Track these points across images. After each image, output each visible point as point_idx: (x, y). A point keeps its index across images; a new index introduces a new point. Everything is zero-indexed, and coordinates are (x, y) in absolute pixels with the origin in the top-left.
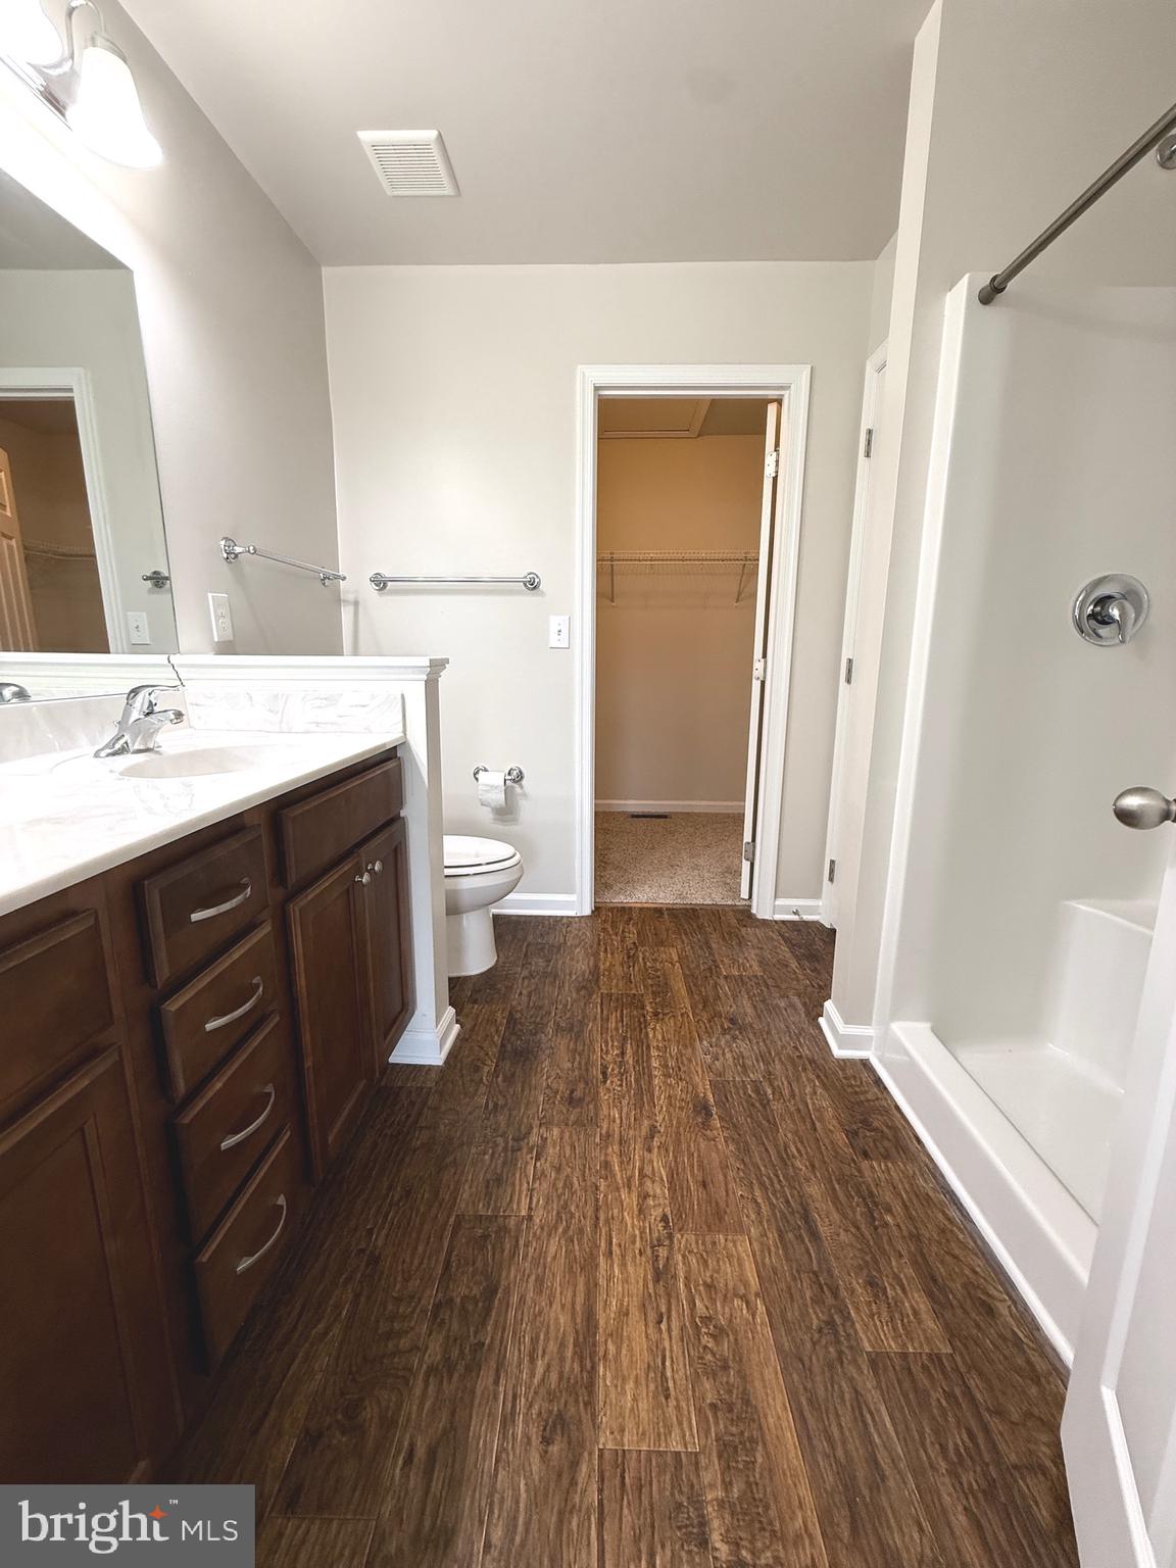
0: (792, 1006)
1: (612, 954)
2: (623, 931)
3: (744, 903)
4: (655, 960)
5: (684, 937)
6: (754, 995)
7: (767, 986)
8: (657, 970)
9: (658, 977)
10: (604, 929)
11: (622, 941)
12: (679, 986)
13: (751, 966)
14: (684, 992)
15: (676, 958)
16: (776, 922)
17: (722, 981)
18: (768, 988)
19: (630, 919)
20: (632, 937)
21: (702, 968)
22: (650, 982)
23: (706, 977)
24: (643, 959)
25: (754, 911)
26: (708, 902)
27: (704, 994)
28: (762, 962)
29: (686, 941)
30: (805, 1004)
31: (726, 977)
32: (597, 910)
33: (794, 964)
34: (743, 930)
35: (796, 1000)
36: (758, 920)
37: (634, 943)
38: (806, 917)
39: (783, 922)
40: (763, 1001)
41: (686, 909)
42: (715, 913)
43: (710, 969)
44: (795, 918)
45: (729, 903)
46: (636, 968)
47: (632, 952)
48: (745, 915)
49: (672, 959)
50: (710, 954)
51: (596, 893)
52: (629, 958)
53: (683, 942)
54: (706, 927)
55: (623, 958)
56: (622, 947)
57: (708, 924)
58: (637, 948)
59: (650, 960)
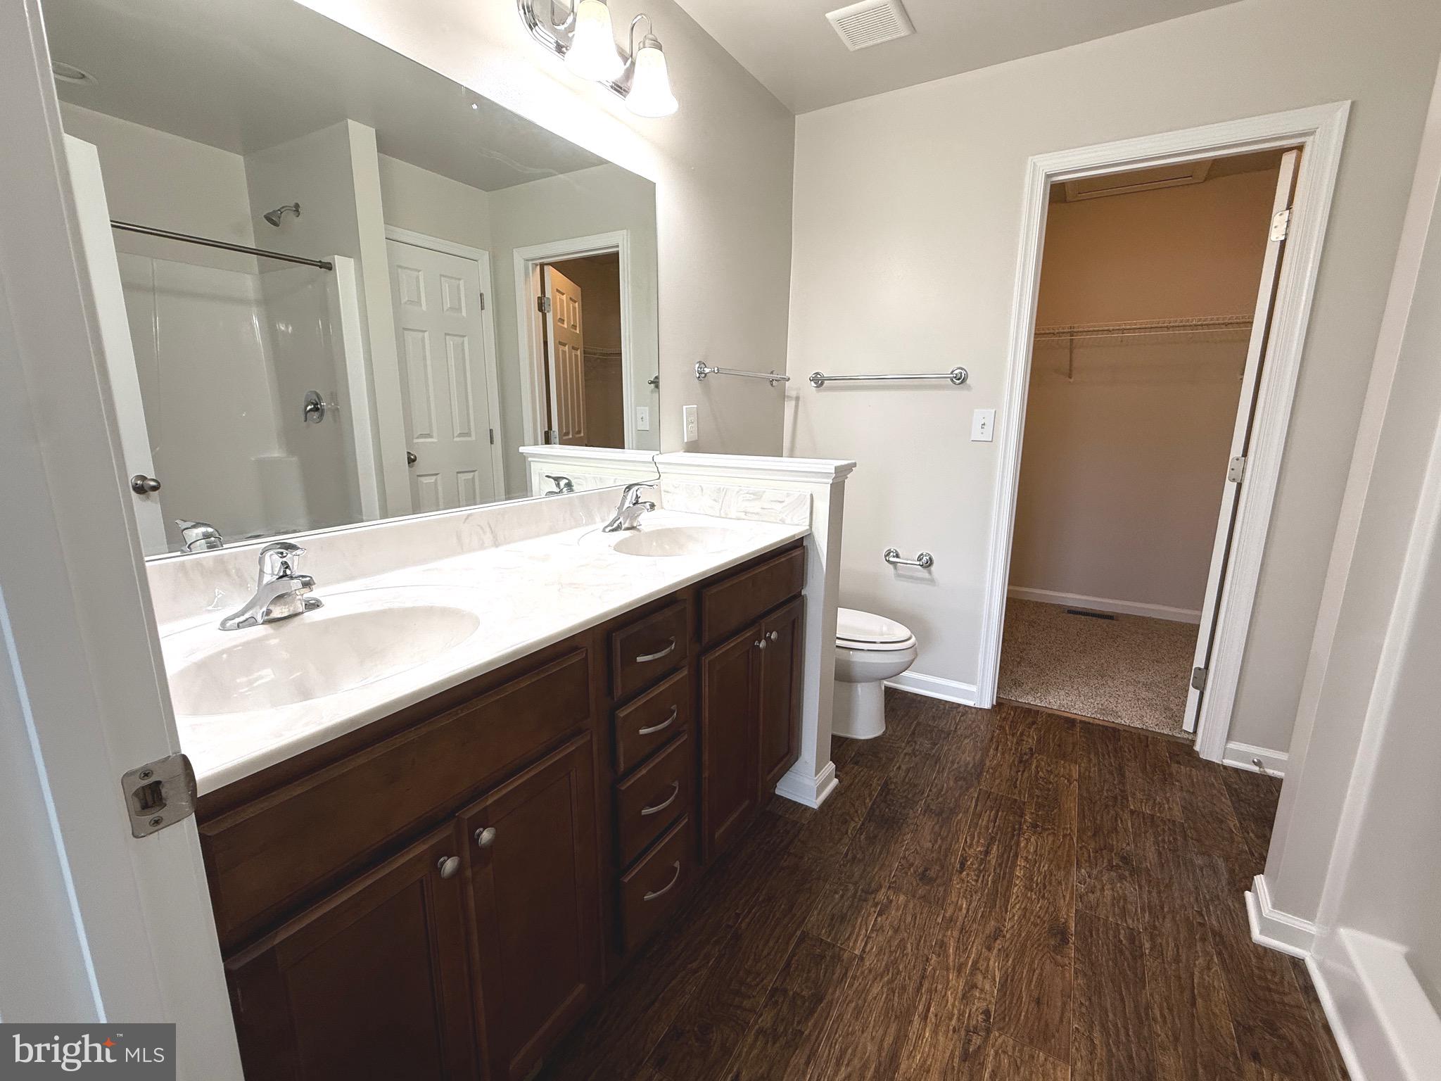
0: (1215, 870)
1: (1003, 754)
2: (1022, 734)
3: (1186, 736)
4: (1049, 772)
5: (1092, 756)
6: (1163, 841)
7: (1185, 837)
8: (1049, 783)
9: (1049, 790)
10: (1001, 728)
11: (1017, 743)
12: (1071, 806)
13: (1169, 808)
14: (1074, 813)
15: (1075, 775)
16: (1225, 767)
17: (1126, 816)
18: (1185, 840)
19: (1034, 723)
20: (1031, 741)
21: (1105, 794)
22: (1037, 792)
23: (1107, 806)
24: (1037, 767)
25: (1197, 748)
26: (1137, 724)
27: (1098, 822)
28: (1187, 808)
29: (1094, 760)
30: (1231, 871)
31: (1132, 812)
32: (999, 705)
33: (1233, 822)
34: (1174, 767)
35: (1221, 863)
36: (1201, 760)
37: (1031, 749)
38: (1270, 772)
39: (1236, 770)
40: (1175, 851)
41: (1106, 728)
42: (1142, 741)
43: (1115, 798)
44: (1256, 769)
45: (1166, 731)
46: (1026, 775)
47: (1025, 757)
48: (1184, 750)
49: (1071, 776)
50: (1120, 782)
51: (1000, 687)
52: (1020, 762)
53: (1090, 760)
54: (1125, 752)
55: (1014, 761)
56: (1016, 749)
57: (1129, 749)
58: (1032, 755)
59: (1045, 771)
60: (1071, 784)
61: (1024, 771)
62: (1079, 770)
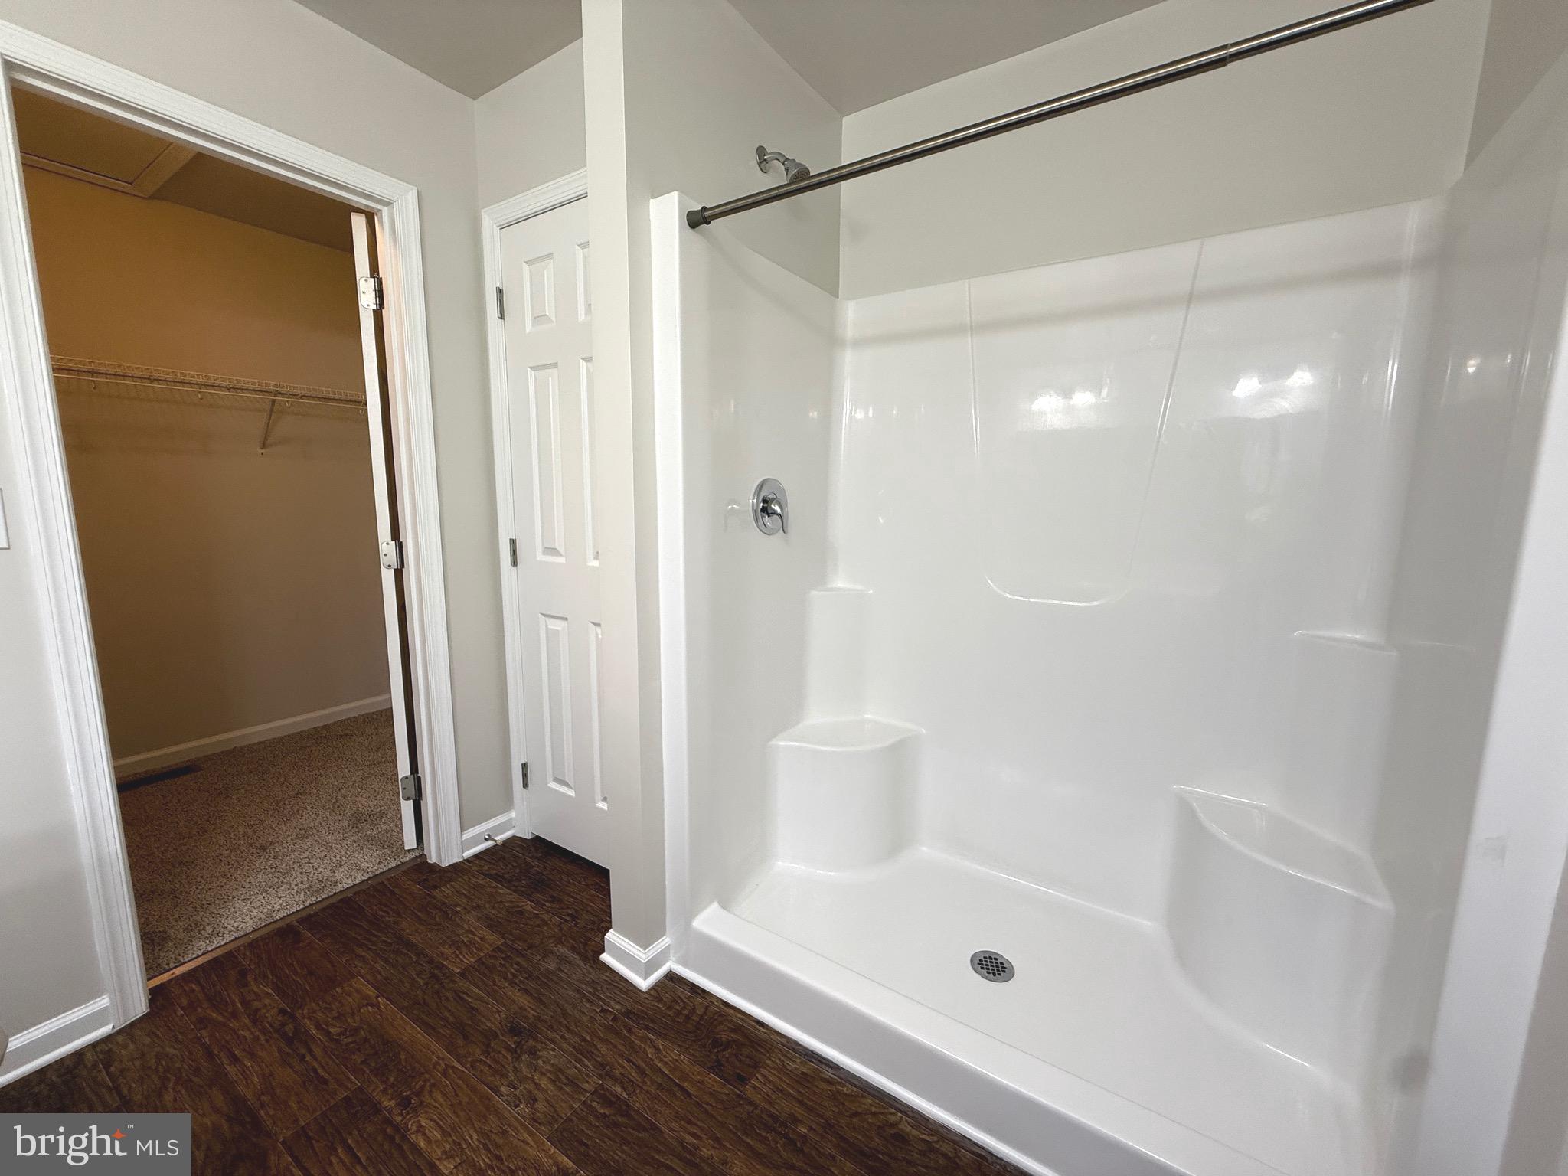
0: (562, 959)
1: (252, 1055)
2: (246, 1003)
3: (412, 855)
4: (340, 1017)
5: (360, 952)
6: (514, 976)
7: (519, 953)
8: (355, 1031)
9: (366, 1040)
10: (202, 1022)
11: (254, 1022)
12: (409, 1032)
13: (482, 939)
14: (422, 1037)
15: (372, 992)
16: (468, 860)
17: (463, 984)
18: (524, 956)
19: (243, 974)
20: (270, 1003)
21: (422, 982)
22: (358, 1058)
23: (438, 993)
24: (318, 1027)
25: (433, 859)
26: (361, 877)
27: (451, 1019)
28: (493, 925)
29: (368, 955)
30: (573, 949)
31: (462, 974)
32: (157, 996)
33: (528, 906)
34: (436, 893)
35: (563, 950)
36: (444, 869)
37: (282, 1011)
38: (500, 838)
39: (477, 856)
40: (530, 976)
41: (333, 906)
42: (379, 889)
43: (434, 976)
44: (490, 844)
45: (393, 865)
46: (317, 1051)
47: (289, 1028)
48: (421, 868)
49: (367, 997)
50: (418, 955)
52: (289, 1041)
53: (363, 959)
54: (383, 917)
55: (280, 1051)
56: (264, 1031)
57: (385, 912)
58: (293, 1017)
59: (334, 1022)
60: (378, 1007)
61: (310, 1051)
62: (367, 981)
